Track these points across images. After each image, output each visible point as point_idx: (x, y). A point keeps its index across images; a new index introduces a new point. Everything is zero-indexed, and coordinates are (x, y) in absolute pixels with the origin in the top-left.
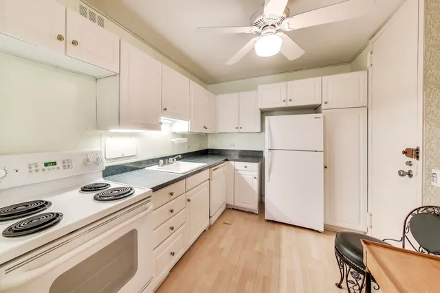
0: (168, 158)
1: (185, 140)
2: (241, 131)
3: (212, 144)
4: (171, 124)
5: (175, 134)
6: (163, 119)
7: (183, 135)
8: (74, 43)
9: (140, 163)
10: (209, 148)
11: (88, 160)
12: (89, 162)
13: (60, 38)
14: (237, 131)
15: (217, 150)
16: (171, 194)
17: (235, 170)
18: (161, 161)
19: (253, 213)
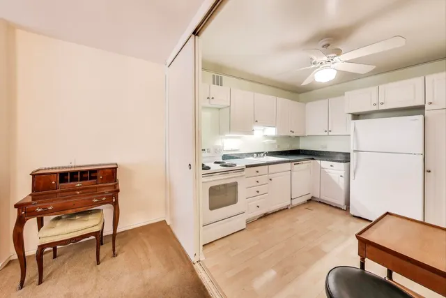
0: (260, 153)
1: (275, 141)
2: (330, 133)
3: (303, 145)
4: (263, 130)
5: (266, 137)
6: (255, 128)
7: (274, 138)
8: (213, 98)
9: (241, 154)
10: (301, 148)
11: (216, 149)
12: (217, 150)
13: (208, 98)
14: (326, 134)
15: (309, 151)
16: (257, 172)
17: (321, 168)
18: (255, 155)
19: (340, 209)
